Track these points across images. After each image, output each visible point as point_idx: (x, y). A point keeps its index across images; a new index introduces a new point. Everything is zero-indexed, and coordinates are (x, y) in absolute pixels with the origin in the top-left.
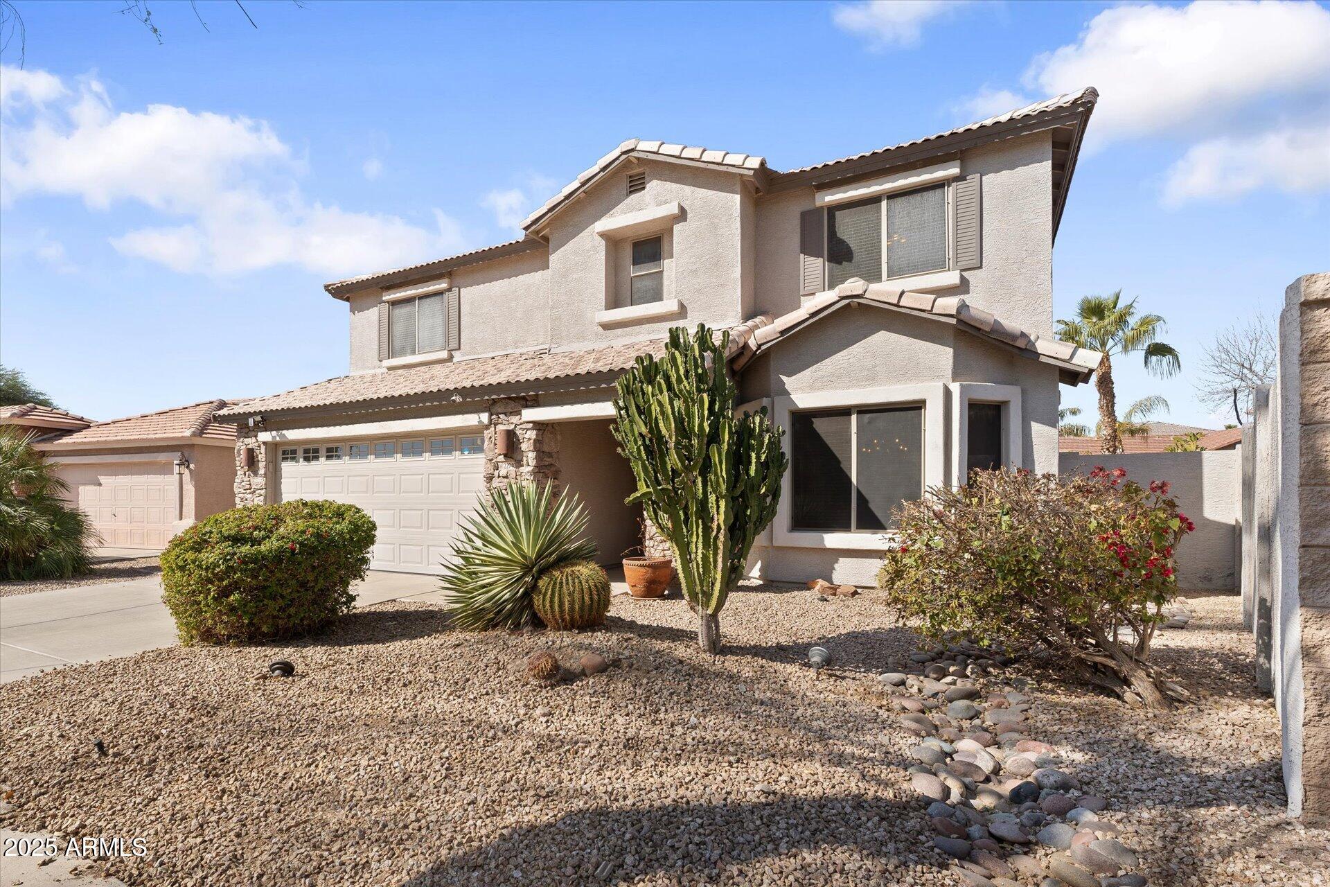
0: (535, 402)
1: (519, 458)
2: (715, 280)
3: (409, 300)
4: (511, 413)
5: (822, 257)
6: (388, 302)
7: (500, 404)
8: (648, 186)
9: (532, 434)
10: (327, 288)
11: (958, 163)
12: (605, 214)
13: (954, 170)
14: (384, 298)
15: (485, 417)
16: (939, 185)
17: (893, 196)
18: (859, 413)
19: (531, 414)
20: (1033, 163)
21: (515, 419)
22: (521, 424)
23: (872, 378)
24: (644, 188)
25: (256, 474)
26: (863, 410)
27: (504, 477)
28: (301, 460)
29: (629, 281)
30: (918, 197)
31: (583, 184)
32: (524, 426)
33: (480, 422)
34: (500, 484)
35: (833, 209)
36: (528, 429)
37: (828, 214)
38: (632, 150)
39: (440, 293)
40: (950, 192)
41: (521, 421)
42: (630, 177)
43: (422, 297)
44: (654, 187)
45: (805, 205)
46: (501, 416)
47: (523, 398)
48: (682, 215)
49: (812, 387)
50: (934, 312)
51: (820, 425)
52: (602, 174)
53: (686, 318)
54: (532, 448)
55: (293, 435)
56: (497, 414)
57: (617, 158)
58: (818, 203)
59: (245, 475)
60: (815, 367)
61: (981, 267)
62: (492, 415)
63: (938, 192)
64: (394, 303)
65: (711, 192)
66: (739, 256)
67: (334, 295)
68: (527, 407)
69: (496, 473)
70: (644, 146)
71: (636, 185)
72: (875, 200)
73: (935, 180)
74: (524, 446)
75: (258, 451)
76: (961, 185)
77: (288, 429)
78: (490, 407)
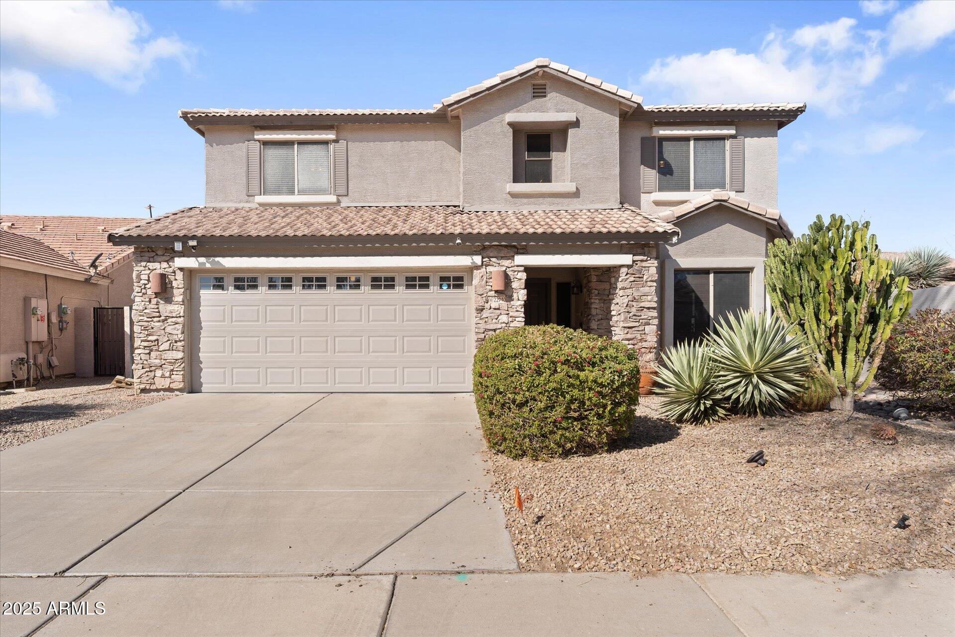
0: (525, 251)
1: (509, 294)
2: (601, 174)
3: (289, 144)
4: (503, 257)
5: (655, 170)
6: (259, 141)
7: (492, 249)
8: (549, 96)
9: (523, 276)
10: (185, 116)
11: (734, 127)
12: (512, 109)
13: (733, 132)
14: (256, 137)
15: (478, 259)
16: (722, 138)
17: (697, 139)
18: (715, 273)
19: (522, 260)
20: (769, 137)
21: (507, 263)
22: (512, 267)
23: (721, 253)
24: (545, 96)
25: (169, 300)
26: (718, 272)
27: (495, 309)
28: (231, 288)
29: (524, 164)
30: (711, 142)
31: (503, 82)
32: (516, 269)
33: (474, 263)
34: (492, 315)
35: (662, 139)
36: (519, 271)
37: (658, 141)
38: (546, 66)
39: (325, 143)
40: (728, 143)
41: (512, 265)
42: (534, 85)
43: (301, 143)
44: (553, 97)
45: (645, 133)
46: (493, 260)
47: (514, 246)
48: (576, 124)
49: (686, 255)
50: (767, 216)
51: (691, 279)
52: (519, 78)
53: (579, 197)
54: (523, 286)
55: (229, 262)
56: (489, 257)
57: (533, 69)
58: (654, 134)
59: (150, 301)
60: (688, 241)
61: (743, 192)
62: (483, 258)
63: (722, 142)
64: (266, 143)
65: (597, 111)
66: (619, 160)
67: (190, 123)
68: (518, 253)
69: (487, 306)
70: (554, 65)
71: (539, 92)
72: (687, 139)
73: (720, 135)
74: (515, 285)
75: (172, 278)
76: (734, 141)
77: (224, 256)
78: (481, 251)
